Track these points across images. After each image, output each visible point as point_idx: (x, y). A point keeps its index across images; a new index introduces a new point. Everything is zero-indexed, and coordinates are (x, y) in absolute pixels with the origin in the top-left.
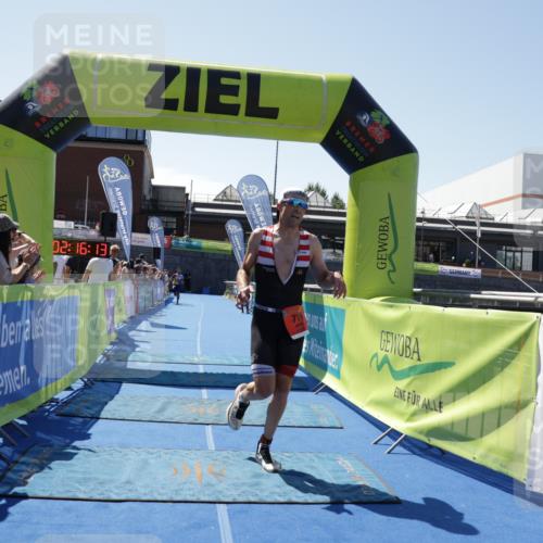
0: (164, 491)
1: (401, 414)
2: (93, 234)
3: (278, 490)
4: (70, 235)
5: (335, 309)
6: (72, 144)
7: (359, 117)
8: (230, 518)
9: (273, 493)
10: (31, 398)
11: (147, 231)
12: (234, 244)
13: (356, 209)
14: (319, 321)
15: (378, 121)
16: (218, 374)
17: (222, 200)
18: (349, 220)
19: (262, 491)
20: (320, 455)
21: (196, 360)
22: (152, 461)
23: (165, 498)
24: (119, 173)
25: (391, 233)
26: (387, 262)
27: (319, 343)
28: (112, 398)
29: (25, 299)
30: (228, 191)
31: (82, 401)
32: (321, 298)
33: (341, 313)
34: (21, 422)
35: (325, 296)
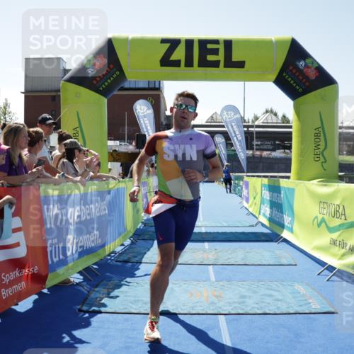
0: (185, 307)
1: (334, 255)
2: (131, 148)
3: (257, 306)
4: (117, 149)
5: (289, 189)
6: (116, 92)
7: (298, 63)
8: (227, 324)
9: (253, 308)
10: (100, 251)
12: (220, 150)
13: (298, 123)
14: (278, 197)
15: (310, 65)
16: (214, 233)
17: (211, 122)
18: (294, 131)
19: (247, 306)
20: (283, 283)
21: (200, 224)
22: (176, 289)
23: (185, 312)
24: (146, 109)
25: (322, 138)
26: (321, 156)
27: (278, 211)
28: (149, 250)
29: (93, 191)
30: (214, 116)
31: (130, 252)
32: (279, 181)
33: (292, 191)
34: (95, 267)
35: (281, 180)
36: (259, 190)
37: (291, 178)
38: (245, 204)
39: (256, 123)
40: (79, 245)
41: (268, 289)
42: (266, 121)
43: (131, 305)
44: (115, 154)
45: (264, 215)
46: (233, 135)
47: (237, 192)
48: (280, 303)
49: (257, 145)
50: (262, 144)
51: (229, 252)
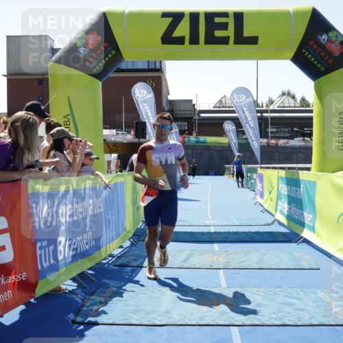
0: (192, 318)
2: (129, 137)
3: (274, 316)
4: (113, 139)
5: (309, 182)
6: (112, 75)
7: (320, 37)
8: (241, 338)
9: (271, 318)
10: (96, 254)
12: (230, 137)
13: (320, 106)
14: (296, 191)
15: (334, 39)
16: (225, 233)
17: (219, 107)
18: (315, 115)
20: (304, 289)
21: (208, 223)
23: (193, 323)
24: (146, 93)
27: (297, 208)
29: (87, 186)
30: (223, 100)
31: (130, 255)
32: (298, 173)
33: (313, 184)
34: (90, 272)
35: (300, 172)
36: (275, 185)
37: (312, 169)
38: (259, 199)
39: (271, 108)
40: (73, 247)
41: (288, 297)
42: (282, 105)
43: (131, 315)
44: (111, 146)
45: (282, 212)
46: (245, 121)
47: (249, 186)
48: (301, 313)
49: (272, 132)
50: (277, 132)
51: (242, 254)
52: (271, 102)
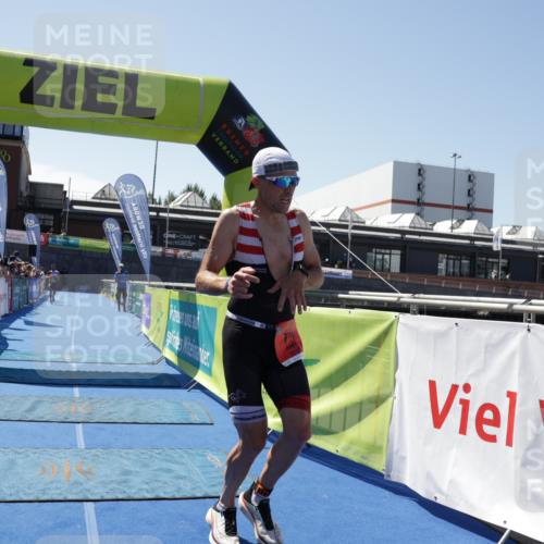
3: (146, 487)
5: (208, 308)
7: (235, 120)
9: (141, 490)
11: (23, 228)
12: (112, 243)
14: (192, 320)
15: (253, 125)
17: (101, 199)
19: (130, 488)
20: (190, 451)
27: (192, 342)
30: (107, 190)
32: (195, 296)
33: (213, 312)
35: (198, 295)
36: (165, 310)
38: (144, 329)
39: (171, 206)
41: (167, 461)
42: (185, 204)
45: (171, 347)
46: (133, 221)
48: (182, 482)
49: (169, 239)
50: (177, 239)
51: (112, 403)
52: (172, 198)
